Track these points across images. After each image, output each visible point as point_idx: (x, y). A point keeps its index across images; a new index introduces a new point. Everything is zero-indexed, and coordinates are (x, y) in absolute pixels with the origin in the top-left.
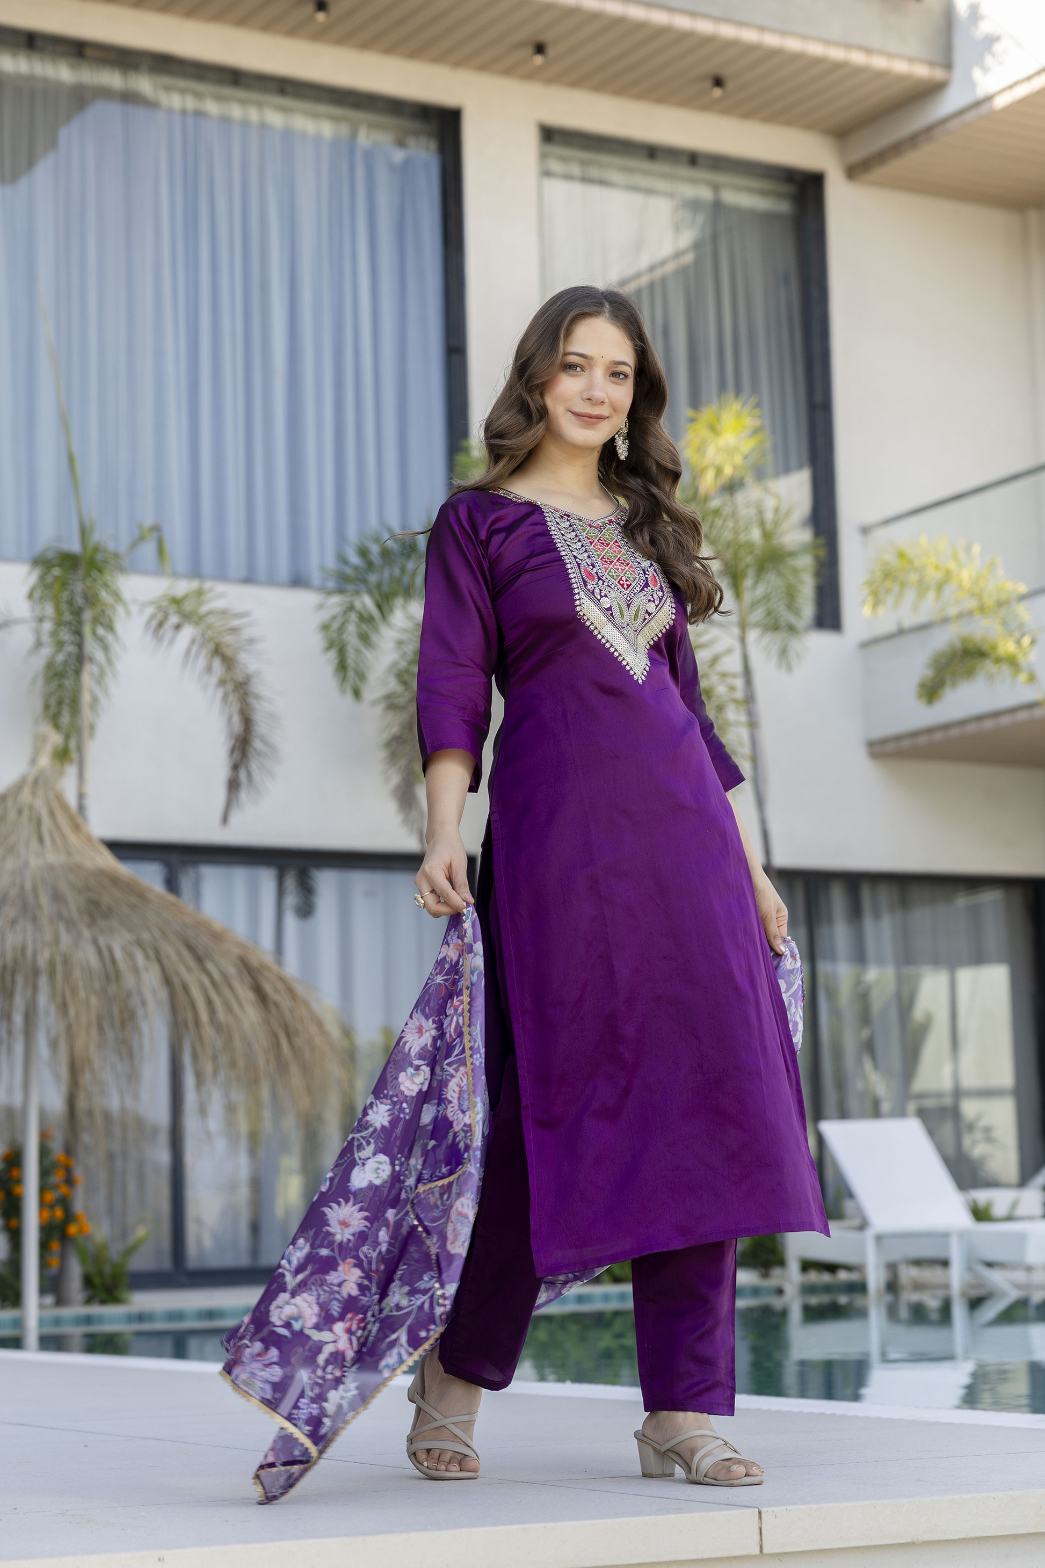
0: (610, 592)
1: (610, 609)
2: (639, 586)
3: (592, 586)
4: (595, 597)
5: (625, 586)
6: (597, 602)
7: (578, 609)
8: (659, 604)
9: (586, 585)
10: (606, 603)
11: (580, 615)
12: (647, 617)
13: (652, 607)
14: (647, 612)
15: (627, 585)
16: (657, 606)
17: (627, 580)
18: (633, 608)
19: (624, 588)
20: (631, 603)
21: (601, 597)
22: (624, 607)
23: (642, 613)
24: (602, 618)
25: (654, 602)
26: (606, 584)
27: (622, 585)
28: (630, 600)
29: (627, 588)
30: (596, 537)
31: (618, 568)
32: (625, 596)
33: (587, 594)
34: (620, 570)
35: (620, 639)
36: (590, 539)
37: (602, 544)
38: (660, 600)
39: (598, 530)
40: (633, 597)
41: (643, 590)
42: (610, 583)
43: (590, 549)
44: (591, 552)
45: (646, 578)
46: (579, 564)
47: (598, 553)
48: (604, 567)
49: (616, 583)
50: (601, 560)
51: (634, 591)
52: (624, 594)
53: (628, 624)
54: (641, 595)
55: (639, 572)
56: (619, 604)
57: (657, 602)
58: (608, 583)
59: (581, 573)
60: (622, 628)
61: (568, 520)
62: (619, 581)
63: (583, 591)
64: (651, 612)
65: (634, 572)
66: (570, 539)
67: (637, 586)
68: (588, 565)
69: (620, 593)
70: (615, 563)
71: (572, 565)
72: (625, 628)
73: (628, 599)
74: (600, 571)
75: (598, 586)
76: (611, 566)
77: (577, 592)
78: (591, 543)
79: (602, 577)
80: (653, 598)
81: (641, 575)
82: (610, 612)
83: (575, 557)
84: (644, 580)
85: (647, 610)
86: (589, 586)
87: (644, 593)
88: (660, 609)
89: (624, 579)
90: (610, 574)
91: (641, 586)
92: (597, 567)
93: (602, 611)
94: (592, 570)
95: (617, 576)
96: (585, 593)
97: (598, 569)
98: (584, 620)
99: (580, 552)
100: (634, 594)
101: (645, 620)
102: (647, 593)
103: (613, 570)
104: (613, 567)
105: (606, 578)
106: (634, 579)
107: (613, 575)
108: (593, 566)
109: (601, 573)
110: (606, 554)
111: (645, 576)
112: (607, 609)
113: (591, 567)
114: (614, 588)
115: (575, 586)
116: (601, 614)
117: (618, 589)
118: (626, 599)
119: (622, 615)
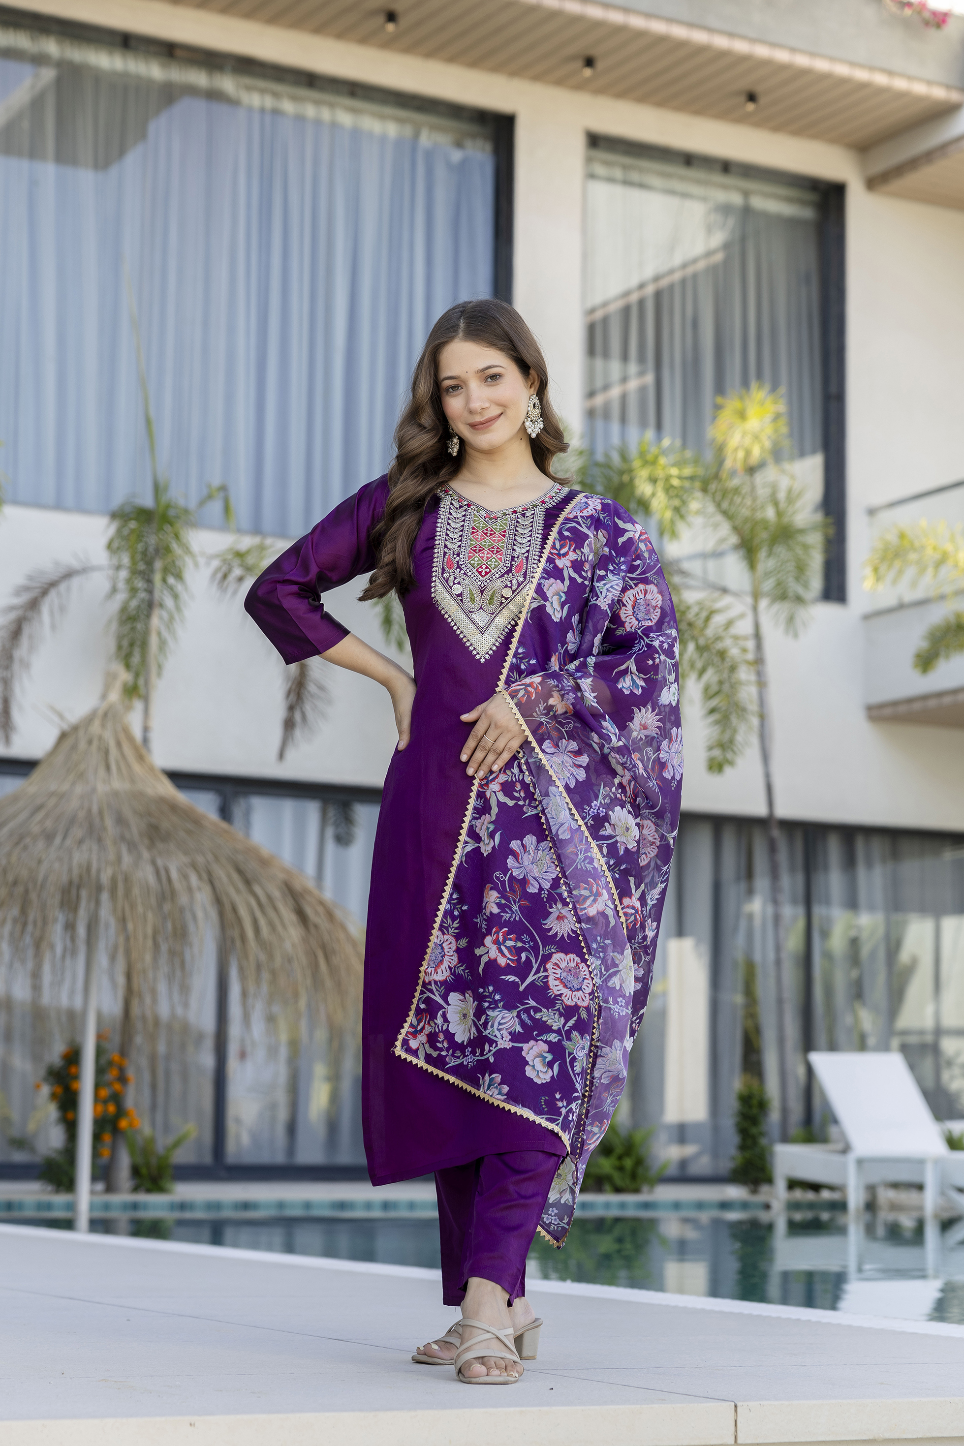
0: (464, 579)
1: (460, 595)
2: (499, 573)
3: (448, 574)
4: (449, 585)
5: (483, 573)
6: (449, 589)
7: (433, 595)
8: (517, 589)
9: (443, 573)
10: (457, 589)
11: (434, 601)
12: (504, 600)
13: (507, 593)
14: (503, 596)
15: (486, 572)
16: (514, 592)
17: (487, 567)
18: (488, 593)
19: (482, 576)
20: (485, 589)
21: (454, 584)
22: (477, 593)
23: (497, 598)
24: (452, 603)
25: (512, 588)
26: (462, 572)
27: (480, 573)
28: (484, 587)
29: (485, 576)
30: (483, 527)
31: (483, 557)
32: (479, 583)
33: (441, 582)
34: (485, 558)
35: (466, 622)
36: (475, 529)
37: (486, 534)
38: (519, 585)
39: (493, 520)
40: (488, 583)
41: (503, 576)
42: (468, 571)
43: (466, 539)
44: (466, 541)
45: (512, 565)
46: (445, 553)
47: (473, 542)
48: (469, 556)
49: (475, 571)
50: (471, 549)
51: (492, 578)
52: (479, 581)
53: (481, 608)
54: (499, 581)
55: (507, 560)
56: (470, 590)
57: (514, 588)
58: (466, 570)
59: (443, 562)
60: (471, 612)
61: (465, 510)
62: (478, 568)
63: (439, 579)
64: (507, 597)
65: (500, 559)
66: (454, 528)
67: (497, 573)
68: (454, 554)
69: (475, 580)
70: (484, 552)
71: (439, 555)
72: (474, 612)
73: (482, 585)
74: (462, 560)
75: (454, 574)
76: (477, 555)
77: (434, 580)
78: (473, 533)
79: (461, 565)
80: (511, 584)
81: (507, 562)
82: (460, 598)
83: (446, 546)
84: (507, 567)
85: (502, 595)
86: (445, 574)
87: (503, 579)
88: (518, 593)
89: (484, 567)
90: (473, 562)
91: (501, 573)
92: (461, 556)
93: (452, 597)
94: (455, 558)
95: (478, 564)
96: (440, 580)
97: (461, 558)
98: (438, 605)
99: (455, 541)
100: (491, 581)
101: (502, 603)
102: (506, 580)
103: (477, 559)
104: (479, 555)
105: (466, 566)
106: (496, 566)
107: (474, 564)
108: (458, 555)
109: (463, 561)
110: (481, 543)
111: (511, 563)
112: (458, 596)
113: (455, 556)
114: (470, 576)
115: (434, 574)
116: (451, 600)
117: (474, 576)
118: (480, 585)
119: (472, 600)
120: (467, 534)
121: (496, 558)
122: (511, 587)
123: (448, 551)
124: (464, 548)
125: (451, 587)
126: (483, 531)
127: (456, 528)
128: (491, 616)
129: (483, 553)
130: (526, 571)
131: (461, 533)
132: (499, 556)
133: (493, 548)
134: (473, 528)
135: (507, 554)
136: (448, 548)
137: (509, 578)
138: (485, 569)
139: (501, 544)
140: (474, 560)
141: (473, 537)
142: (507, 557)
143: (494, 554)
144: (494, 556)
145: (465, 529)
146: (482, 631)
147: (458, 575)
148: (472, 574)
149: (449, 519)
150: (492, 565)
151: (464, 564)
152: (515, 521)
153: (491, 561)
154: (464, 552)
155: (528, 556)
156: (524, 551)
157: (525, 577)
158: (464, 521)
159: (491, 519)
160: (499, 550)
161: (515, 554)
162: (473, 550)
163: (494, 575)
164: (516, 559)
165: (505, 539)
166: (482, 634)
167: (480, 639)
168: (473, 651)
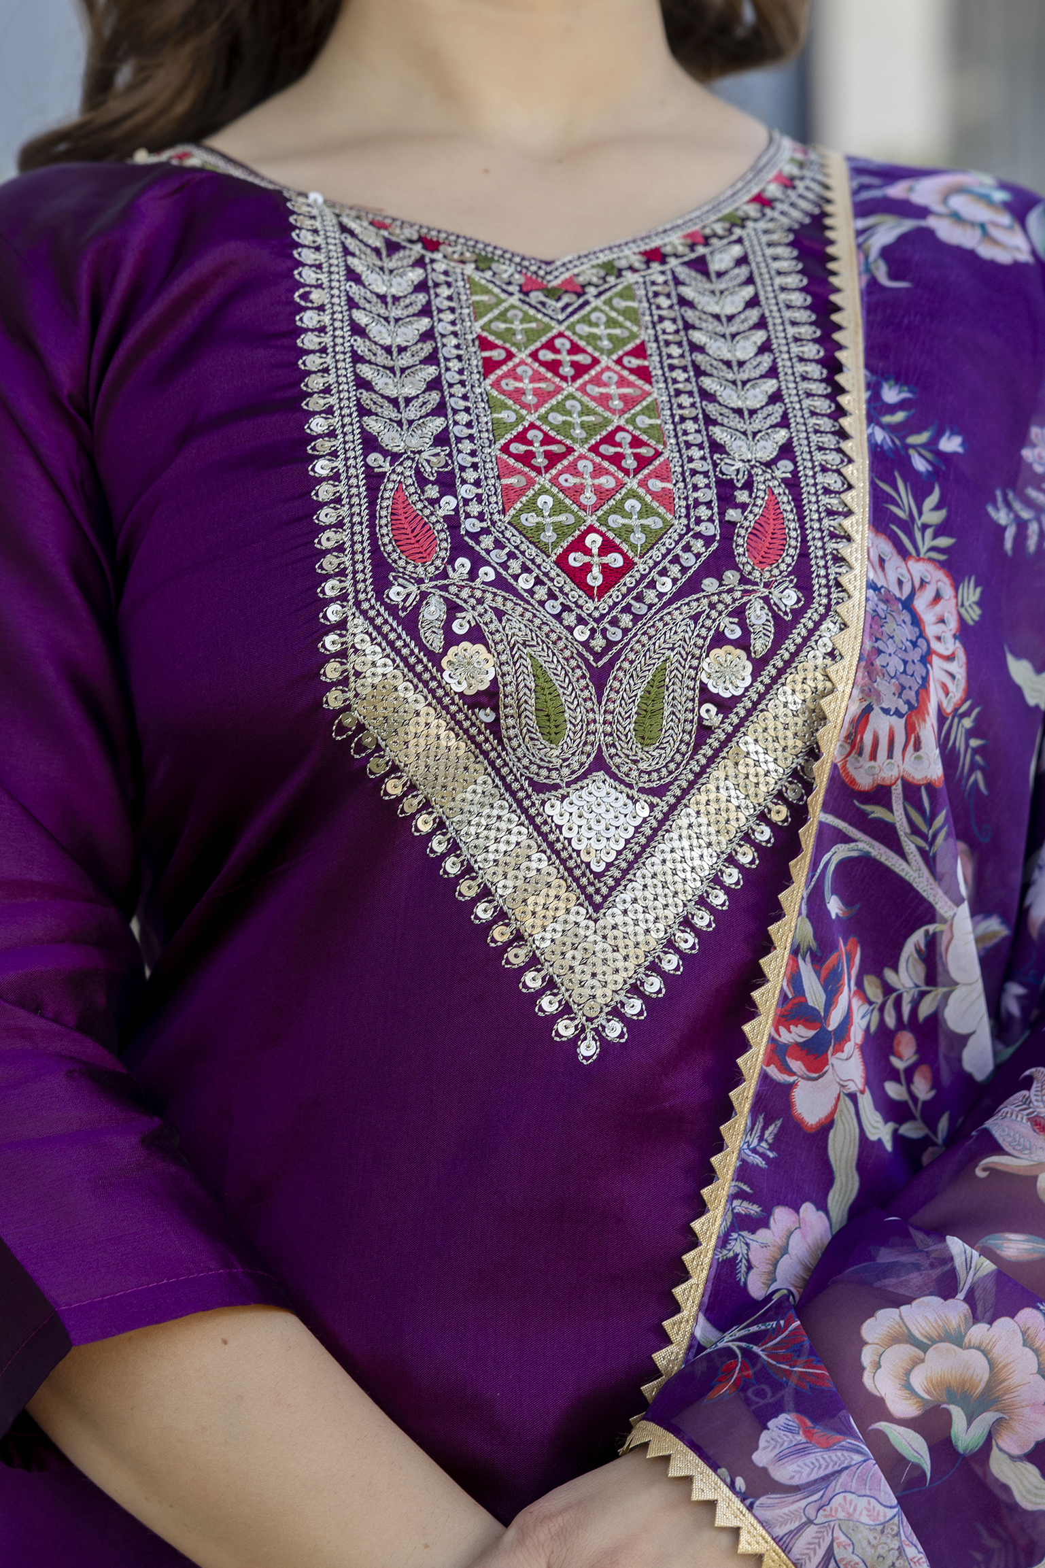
1: (489, 697)
2: (675, 570)
3: (413, 588)
4: (422, 647)
5: (595, 578)
6: (426, 666)
7: (334, 699)
8: (773, 652)
9: (381, 584)
11: (342, 729)
12: (709, 713)
13: (728, 672)
14: (706, 695)
15: (605, 569)
17: (608, 547)
18: (627, 684)
20: (611, 664)
21: (451, 639)
23: (675, 707)
25: (746, 651)
27: (578, 576)
28: (606, 650)
29: (604, 589)
30: (531, 335)
31: (577, 491)
32: (581, 634)
33: (376, 629)
34: (588, 498)
36: (490, 348)
37: (554, 366)
38: (782, 628)
39: (566, 298)
40: (624, 630)
41: (691, 587)
42: (515, 566)
45: (728, 528)
46: (374, 480)
47: (501, 417)
48: (504, 488)
49: (548, 565)
50: (503, 450)
51: (639, 598)
52: (581, 621)
53: (599, 764)
54: (681, 613)
55: (698, 503)
57: (760, 645)
58: (504, 565)
59: (372, 526)
60: (539, 788)
61: (422, 263)
62: (565, 552)
63: (364, 613)
64: (727, 695)
65: (665, 498)
66: (388, 350)
67: (663, 572)
68: (422, 481)
69: (558, 617)
70: (573, 465)
71: (343, 485)
72: (556, 787)
73: (598, 643)
74: (474, 509)
75: (445, 588)
76: (544, 480)
77: (333, 620)
78: (489, 366)
79: (475, 536)
80: (742, 624)
81: (704, 513)
82: (488, 714)
83: (370, 443)
84: (708, 541)
85: (704, 687)
86: (393, 588)
87: (693, 605)
88: (781, 673)
89: (592, 542)
90: (530, 520)
92: (461, 491)
93: (446, 708)
94: (434, 502)
95: (559, 531)
96: (370, 621)
97: (466, 502)
98: (360, 748)
99: (412, 413)
100: (637, 618)
101: (704, 731)
102: (712, 606)
103: (550, 502)
104: (552, 482)
105: (499, 545)
106: (655, 538)
107: (538, 528)
108: (447, 483)
109: (481, 517)
111: (721, 515)
112: (474, 701)
113: (432, 492)
115: (330, 588)
116: (438, 725)
117: (550, 595)
119: (551, 725)
120: (459, 373)
121: (641, 491)
123: (384, 469)
126: (534, 355)
127: (402, 350)
128: (652, 806)
129: (573, 470)
130: (804, 555)
132: (656, 485)
134: (485, 344)
135: (691, 473)
136: (385, 453)
137: (727, 599)
138: (600, 552)
139: (643, 421)
140: (531, 506)
141: (496, 384)
143: (626, 474)
144: (632, 483)
146: (598, 885)
148: (538, 582)
149: (352, 304)
150: (630, 531)
151: (485, 531)
153: (619, 509)
154: (473, 467)
155: (795, 473)
156: (767, 449)
157: (804, 586)
158: (426, 311)
159: (553, 294)
161: (732, 468)
162: (517, 457)
163: (651, 585)
164: (742, 496)
165: (657, 392)
166: (596, 910)
167: (582, 932)
168: (540, 993)
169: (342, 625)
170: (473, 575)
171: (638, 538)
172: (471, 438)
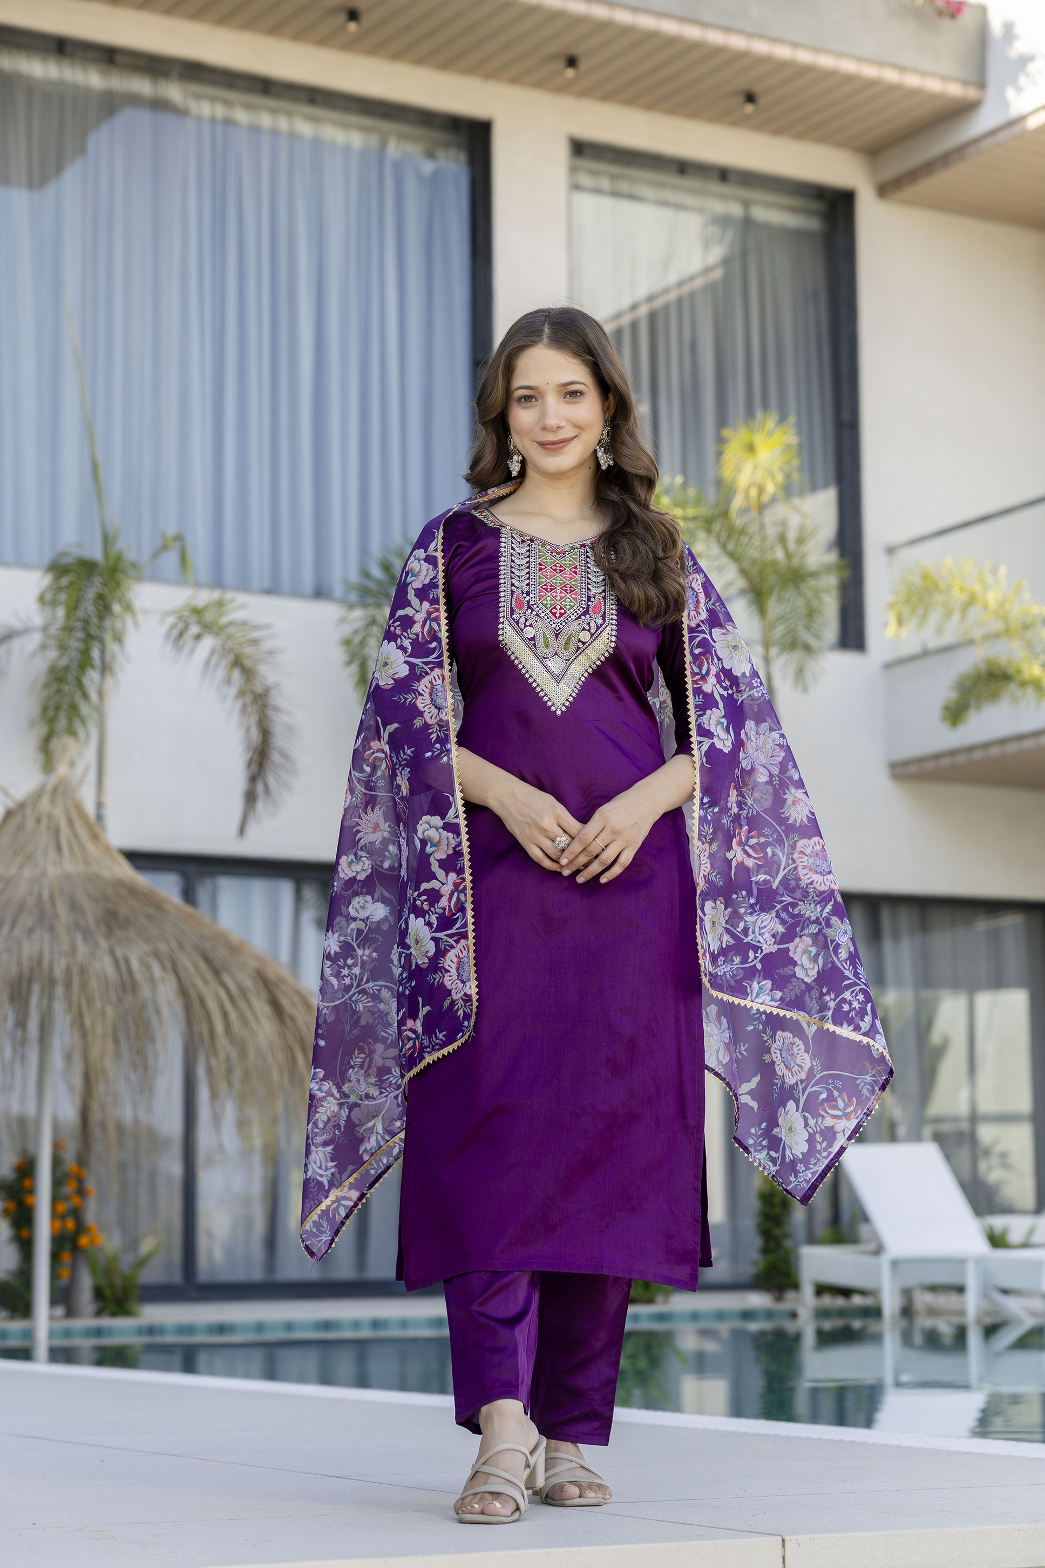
0: (536, 621)
1: (533, 639)
2: (575, 614)
3: (518, 615)
4: (519, 628)
5: (558, 615)
6: (520, 631)
7: (500, 638)
8: (595, 633)
9: (512, 614)
10: (529, 632)
11: (502, 645)
12: (581, 645)
13: (585, 636)
14: (580, 641)
15: (560, 613)
16: (592, 635)
18: (563, 638)
19: (556, 617)
20: (560, 633)
21: (526, 626)
22: (551, 637)
24: (523, 648)
25: (590, 632)
26: (534, 613)
27: (554, 614)
28: (559, 630)
29: (559, 617)
30: (551, 563)
31: (556, 596)
32: (554, 626)
33: (510, 623)
34: (558, 598)
35: (540, 669)
36: (542, 565)
37: (555, 570)
38: (598, 628)
39: (561, 555)
40: (564, 626)
41: (579, 617)
42: (540, 611)
43: (534, 576)
44: (534, 579)
45: (588, 606)
46: (513, 592)
47: (542, 580)
48: (540, 595)
49: (548, 612)
50: (542, 587)
51: (567, 619)
52: (554, 623)
53: (556, 654)
54: (576, 623)
55: (582, 600)
56: (544, 634)
57: (593, 631)
58: (538, 612)
59: (511, 602)
60: (545, 658)
61: (529, 545)
62: (552, 609)
63: (508, 620)
64: (584, 641)
65: (575, 599)
66: (519, 565)
67: (573, 614)
68: (523, 593)
69: (549, 622)
70: (556, 591)
71: (506, 594)
72: (548, 657)
73: (557, 628)
74: (533, 599)
75: (525, 615)
76: (549, 594)
77: (502, 621)
78: (541, 569)
79: (533, 605)
80: (589, 626)
81: (583, 602)
82: (533, 642)
83: (513, 585)
84: (583, 608)
85: (579, 639)
86: (515, 615)
87: (579, 621)
88: (597, 637)
89: (558, 607)
90: (545, 602)
91: (578, 614)
92: (531, 595)
93: (524, 641)
94: (525, 597)
95: (551, 605)
96: (509, 622)
97: (532, 598)
98: (506, 649)
99: (523, 579)
100: (566, 623)
101: (579, 648)
102: (583, 622)
103: (550, 598)
104: (551, 594)
105: (537, 607)
106: (572, 607)
107: (547, 604)
108: (528, 594)
109: (535, 601)
110: (551, 581)
111: (587, 603)
112: (530, 639)
113: (525, 595)
114: (544, 617)
115: (501, 615)
116: (523, 644)
117: (548, 618)
118: (554, 628)
119: (547, 645)
120: (534, 570)
121: (570, 597)
122: (589, 630)
123: (516, 590)
124: (533, 586)
125: (522, 630)
126: (551, 568)
127: (522, 565)
128: (567, 663)
129: (556, 593)
130: (605, 613)
131: (528, 570)
132: (574, 596)
133: (565, 586)
134: (541, 564)
135: (582, 594)
136: (516, 587)
137: (586, 621)
138: (560, 609)
139: (573, 583)
140: (546, 600)
141: (542, 573)
142: (582, 597)
143: (567, 593)
144: (568, 596)
145: (531, 566)
146: (558, 679)
147: (529, 617)
148: (545, 615)
149: (512, 555)
150: (566, 605)
151: (535, 604)
152: (584, 555)
153: (565, 601)
154: (534, 590)
155: (605, 596)
156: (600, 590)
157: (604, 619)
158: (529, 557)
159: (558, 553)
160: (572, 589)
161: (591, 593)
162: (544, 589)
163: (570, 617)
164: (592, 600)
165: (578, 577)
166: (558, 683)
167: (555, 688)
168: (547, 701)
169: (503, 622)
170: (531, 613)
171: (568, 607)
172: (534, 584)
